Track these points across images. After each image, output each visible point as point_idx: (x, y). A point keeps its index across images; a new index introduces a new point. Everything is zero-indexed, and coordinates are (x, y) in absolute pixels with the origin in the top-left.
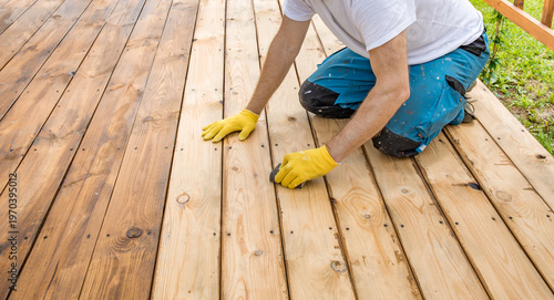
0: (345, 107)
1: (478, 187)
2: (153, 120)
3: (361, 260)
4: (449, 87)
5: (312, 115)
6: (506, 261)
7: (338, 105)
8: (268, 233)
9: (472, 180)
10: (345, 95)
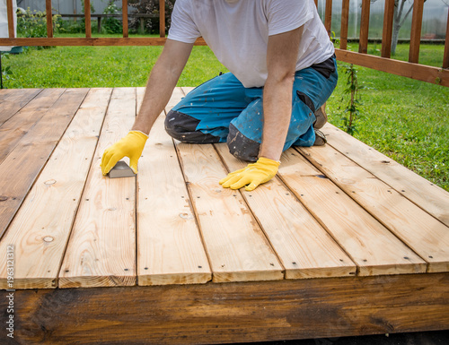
0: (206, 132)
1: (326, 177)
2: (33, 145)
3: (208, 213)
4: (299, 101)
5: (177, 142)
6: (347, 214)
7: (199, 130)
8: (124, 199)
9: (320, 173)
10: (206, 122)
